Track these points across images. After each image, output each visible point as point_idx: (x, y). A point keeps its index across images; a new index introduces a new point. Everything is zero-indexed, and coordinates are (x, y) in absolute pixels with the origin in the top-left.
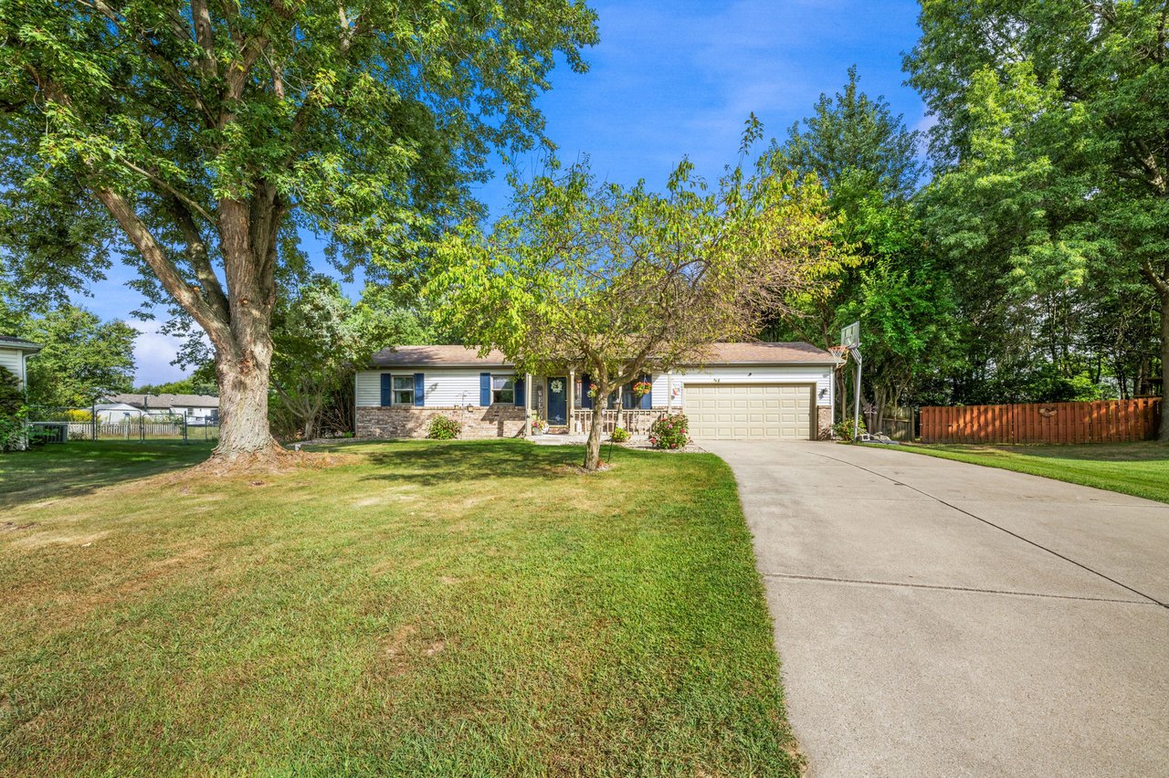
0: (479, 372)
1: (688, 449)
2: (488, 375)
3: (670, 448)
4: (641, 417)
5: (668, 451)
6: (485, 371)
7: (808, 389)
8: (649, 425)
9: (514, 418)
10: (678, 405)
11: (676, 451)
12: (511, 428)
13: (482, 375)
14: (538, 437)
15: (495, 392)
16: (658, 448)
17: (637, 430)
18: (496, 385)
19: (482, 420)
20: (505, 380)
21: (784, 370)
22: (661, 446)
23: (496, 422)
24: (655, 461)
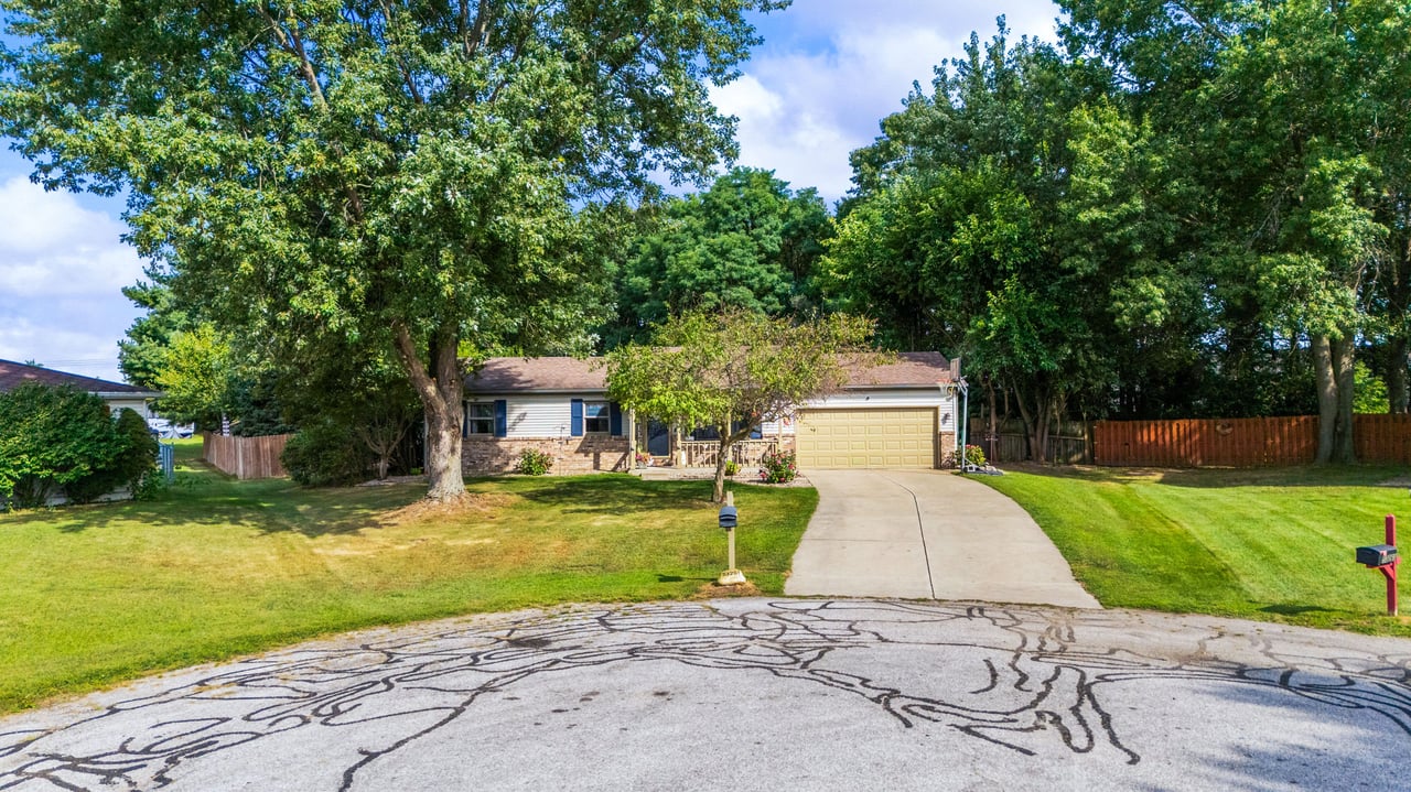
0: (569, 399)
1: (796, 483)
2: (581, 401)
3: (780, 482)
4: (751, 446)
5: (777, 485)
6: (577, 397)
7: (931, 413)
8: (759, 455)
9: (610, 449)
10: (791, 433)
11: (784, 486)
12: (609, 460)
13: (573, 401)
14: (643, 471)
15: (588, 420)
16: (768, 482)
17: (747, 461)
18: (588, 412)
19: (577, 452)
20: (600, 407)
21: (905, 394)
22: (770, 481)
23: (592, 455)
24: (764, 495)
